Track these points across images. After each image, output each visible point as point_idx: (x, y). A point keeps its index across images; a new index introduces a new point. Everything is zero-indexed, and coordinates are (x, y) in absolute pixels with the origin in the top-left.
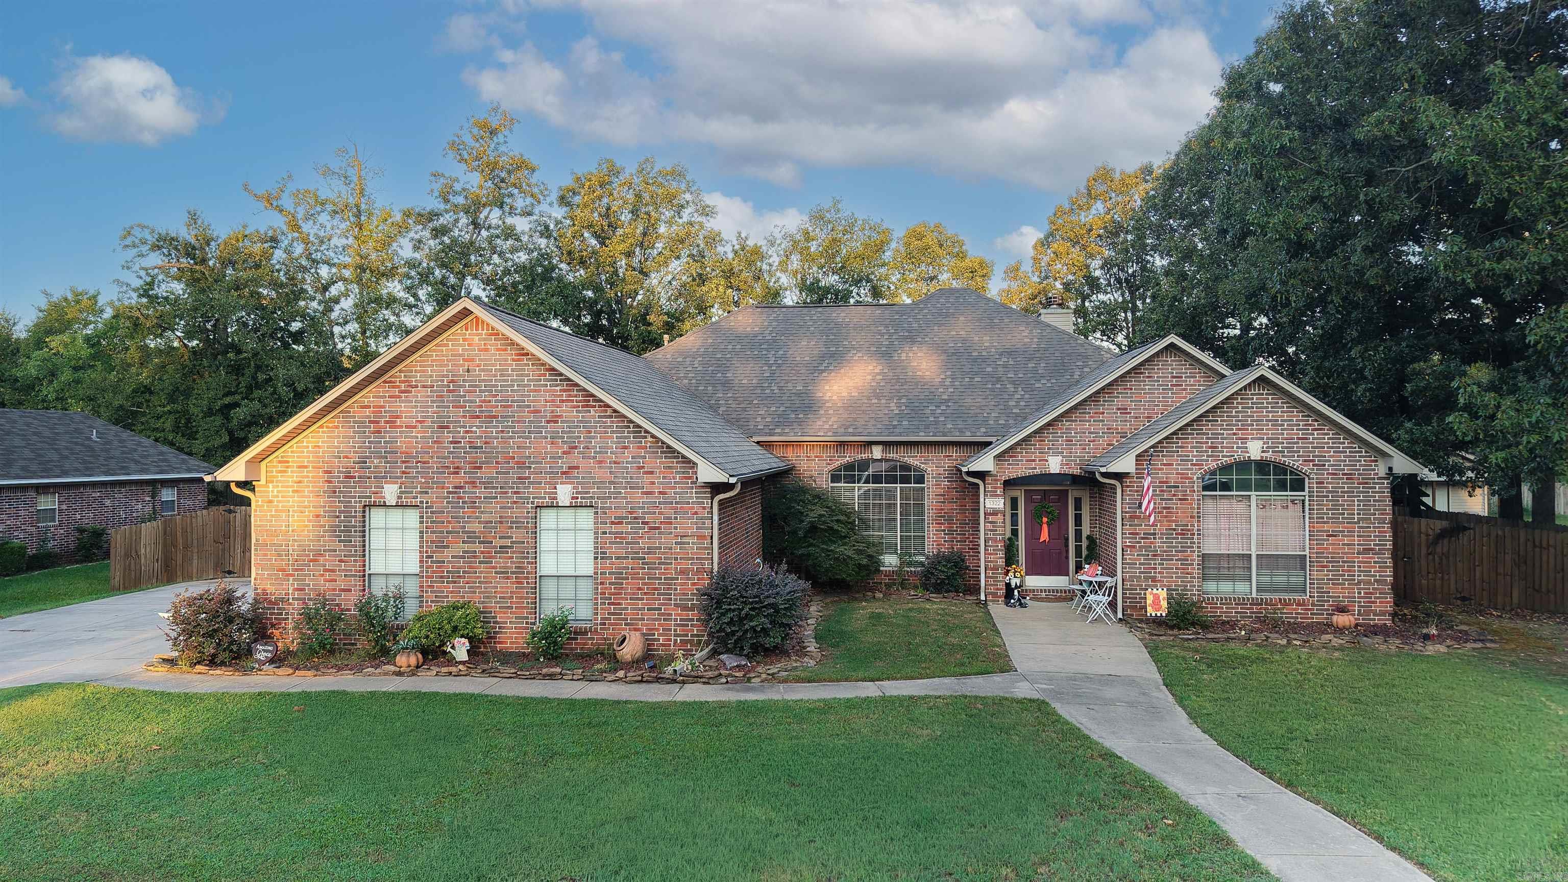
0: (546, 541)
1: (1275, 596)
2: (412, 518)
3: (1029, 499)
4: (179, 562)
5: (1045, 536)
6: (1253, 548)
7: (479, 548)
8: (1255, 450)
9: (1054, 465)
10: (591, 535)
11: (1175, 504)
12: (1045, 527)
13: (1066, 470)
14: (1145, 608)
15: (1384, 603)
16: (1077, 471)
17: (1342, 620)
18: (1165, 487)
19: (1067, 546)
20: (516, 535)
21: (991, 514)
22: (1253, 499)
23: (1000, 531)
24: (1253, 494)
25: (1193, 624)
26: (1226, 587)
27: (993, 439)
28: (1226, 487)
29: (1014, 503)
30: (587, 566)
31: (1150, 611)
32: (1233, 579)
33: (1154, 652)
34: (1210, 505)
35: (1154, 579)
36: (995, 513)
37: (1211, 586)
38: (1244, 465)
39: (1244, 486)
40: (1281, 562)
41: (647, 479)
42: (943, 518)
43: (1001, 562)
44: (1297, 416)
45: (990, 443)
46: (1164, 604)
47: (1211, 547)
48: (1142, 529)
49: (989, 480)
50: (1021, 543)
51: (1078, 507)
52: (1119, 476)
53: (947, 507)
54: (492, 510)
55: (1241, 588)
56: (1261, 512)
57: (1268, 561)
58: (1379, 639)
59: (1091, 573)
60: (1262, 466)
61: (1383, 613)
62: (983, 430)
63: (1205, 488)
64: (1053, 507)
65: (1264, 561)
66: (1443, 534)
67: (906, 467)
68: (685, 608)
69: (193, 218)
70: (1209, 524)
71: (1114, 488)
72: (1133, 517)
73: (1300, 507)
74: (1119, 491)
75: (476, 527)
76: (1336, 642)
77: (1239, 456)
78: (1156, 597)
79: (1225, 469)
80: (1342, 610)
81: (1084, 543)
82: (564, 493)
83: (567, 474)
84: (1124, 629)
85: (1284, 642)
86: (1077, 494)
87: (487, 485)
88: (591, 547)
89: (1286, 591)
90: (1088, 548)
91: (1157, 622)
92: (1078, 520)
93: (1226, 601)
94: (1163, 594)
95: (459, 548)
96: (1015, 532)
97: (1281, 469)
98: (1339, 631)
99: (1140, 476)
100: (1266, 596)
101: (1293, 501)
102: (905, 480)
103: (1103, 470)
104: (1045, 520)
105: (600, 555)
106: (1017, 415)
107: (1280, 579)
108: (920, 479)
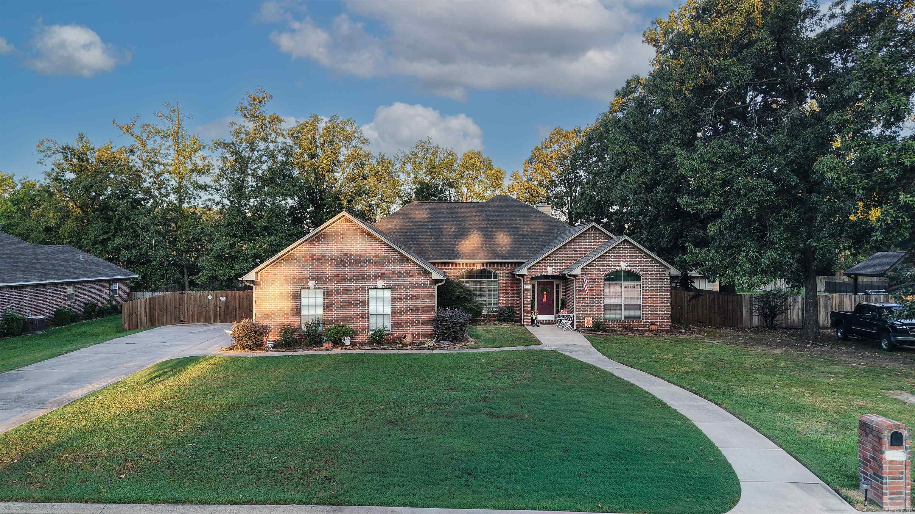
0: (372, 301)
1: (631, 320)
2: (320, 294)
3: (539, 285)
4: (157, 316)
5: (545, 299)
6: (623, 302)
7: (346, 304)
8: (623, 266)
9: (550, 271)
10: (390, 299)
11: (595, 286)
12: (545, 296)
13: (554, 273)
14: (585, 325)
15: (668, 321)
16: (558, 274)
17: (653, 327)
18: (592, 281)
19: (553, 303)
20: (361, 299)
21: (526, 291)
22: (623, 284)
23: (529, 297)
24: (623, 282)
25: (602, 330)
26: (613, 317)
27: (525, 261)
28: (613, 280)
29: (533, 287)
30: (388, 310)
31: (586, 325)
32: (616, 314)
33: (588, 338)
34: (607, 287)
35: (587, 314)
36: (527, 290)
37: (608, 317)
38: (620, 272)
39: (619, 279)
40: (633, 307)
41: (411, 278)
42: (505, 293)
43: (530, 309)
44: (638, 254)
45: (524, 263)
46: (591, 323)
47: (607, 302)
48: (583, 296)
49: (525, 277)
50: (536, 302)
51: (557, 288)
52: (575, 276)
53: (507, 288)
54: (352, 290)
55: (618, 317)
56: (626, 289)
57: (628, 307)
58: (665, 333)
59: (564, 313)
60: (626, 272)
61: (667, 325)
62: (521, 257)
63: (606, 280)
64: (548, 288)
65: (627, 307)
66: (693, 297)
67: (490, 272)
68: (425, 325)
69: (81, 137)
70: (607, 294)
71: (572, 280)
72: (579, 292)
73: (639, 287)
74: (575, 282)
75: (346, 296)
76: (650, 334)
77: (617, 268)
78: (589, 320)
79: (613, 273)
80: (653, 324)
81: (560, 302)
82: (380, 283)
83: (381, 277)
84: (577, 333)
85: (633, 335)
86: (557, 283)
87: (350, 281)
88: (390, 303)
89: (634, 318)
90: (562, 304)
91: (589, 329)
92: (558, 293)
93: (613, 322)
94: (591, 319)
95: (339, 304)
96: (533, 298)
97: (632, 273)
98: (652, 331)
99: (582, 276)
100: (627, 320)
101: (637, 285)
102: (489, 277)
103: (569, 274)
104: (545, 293)
105: (393, 306)
106: (534, 251)
107: (632, 314)
108: (496, 277)
